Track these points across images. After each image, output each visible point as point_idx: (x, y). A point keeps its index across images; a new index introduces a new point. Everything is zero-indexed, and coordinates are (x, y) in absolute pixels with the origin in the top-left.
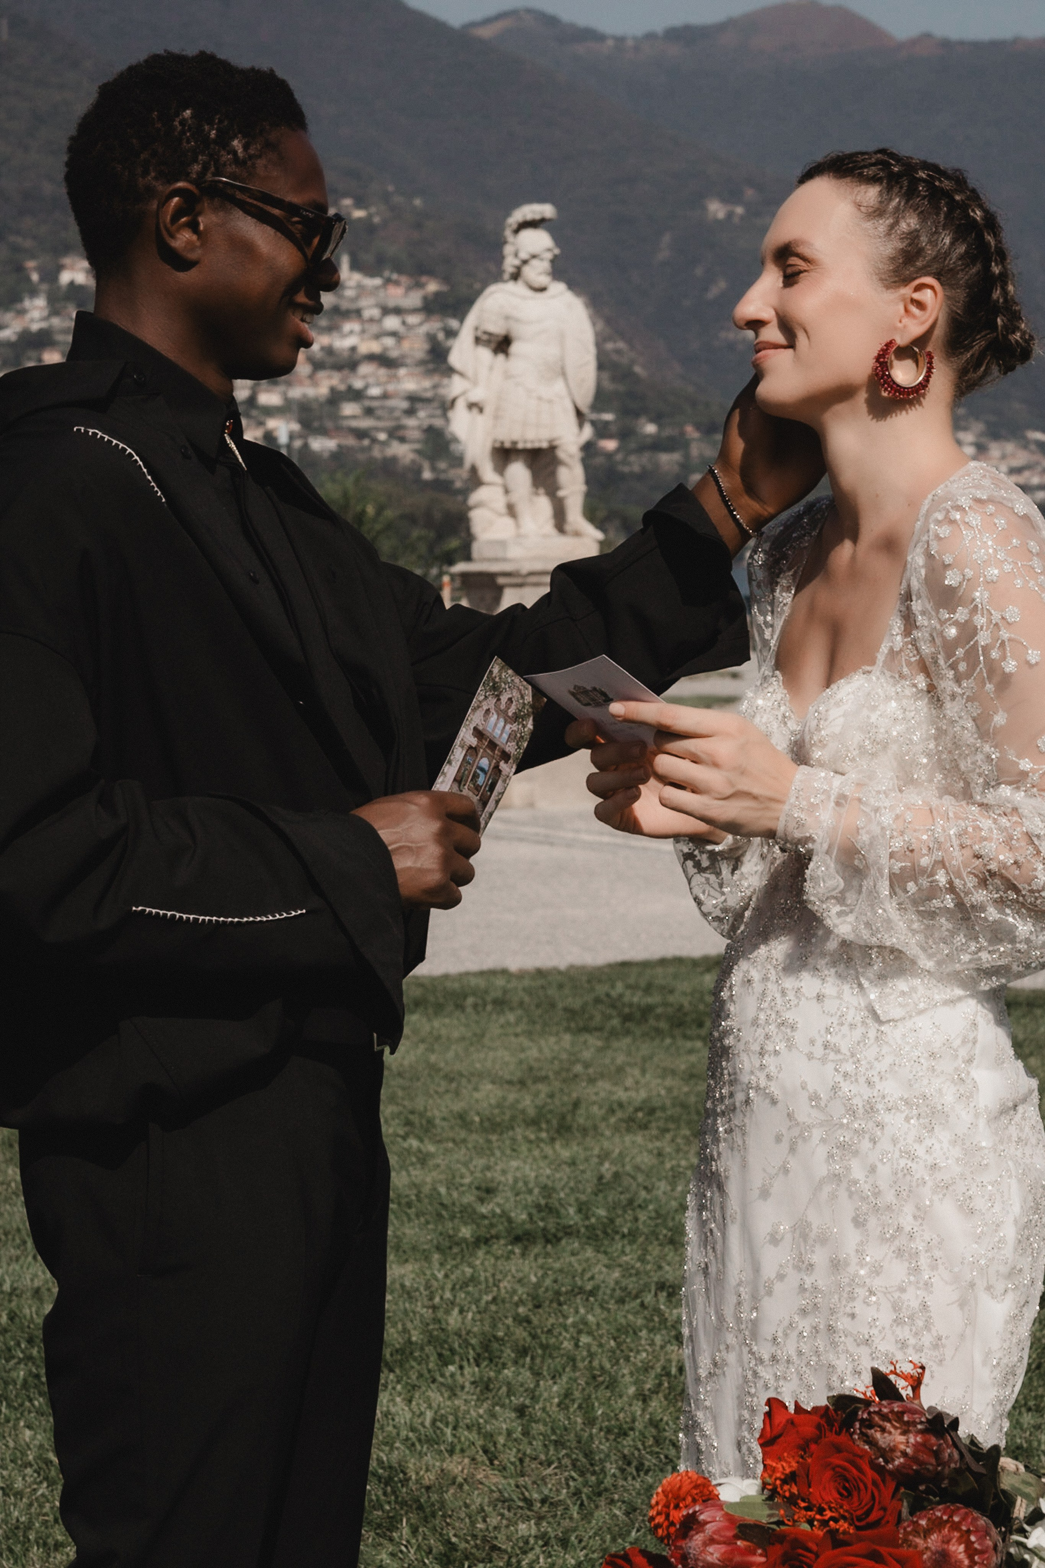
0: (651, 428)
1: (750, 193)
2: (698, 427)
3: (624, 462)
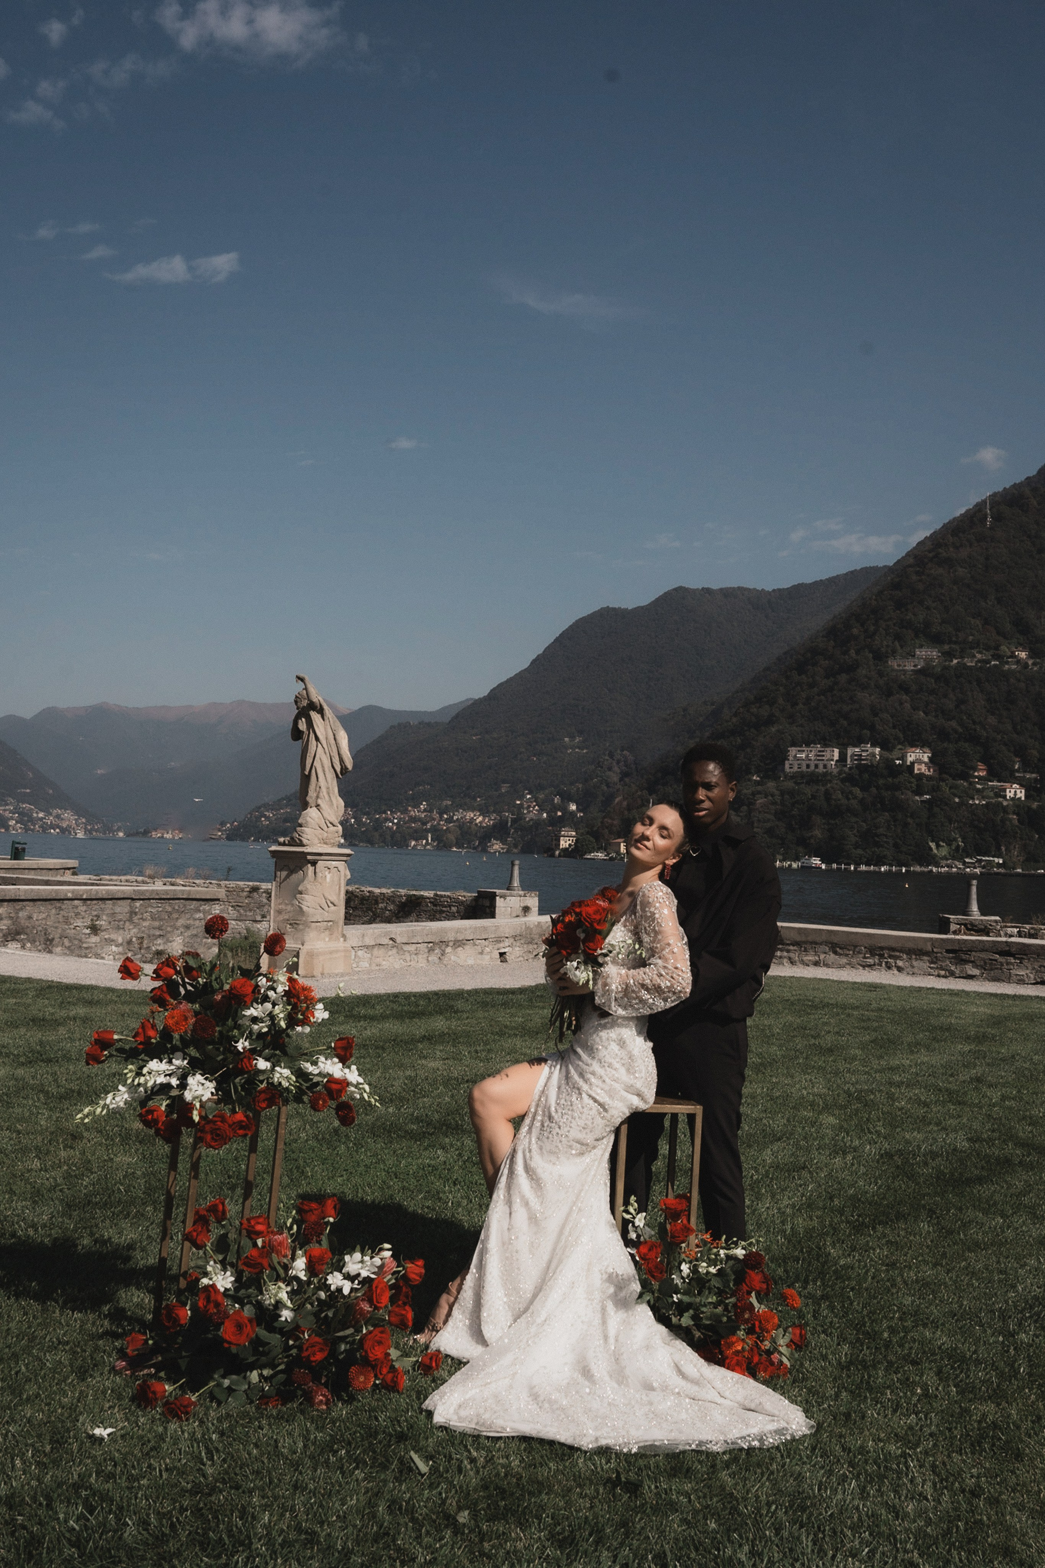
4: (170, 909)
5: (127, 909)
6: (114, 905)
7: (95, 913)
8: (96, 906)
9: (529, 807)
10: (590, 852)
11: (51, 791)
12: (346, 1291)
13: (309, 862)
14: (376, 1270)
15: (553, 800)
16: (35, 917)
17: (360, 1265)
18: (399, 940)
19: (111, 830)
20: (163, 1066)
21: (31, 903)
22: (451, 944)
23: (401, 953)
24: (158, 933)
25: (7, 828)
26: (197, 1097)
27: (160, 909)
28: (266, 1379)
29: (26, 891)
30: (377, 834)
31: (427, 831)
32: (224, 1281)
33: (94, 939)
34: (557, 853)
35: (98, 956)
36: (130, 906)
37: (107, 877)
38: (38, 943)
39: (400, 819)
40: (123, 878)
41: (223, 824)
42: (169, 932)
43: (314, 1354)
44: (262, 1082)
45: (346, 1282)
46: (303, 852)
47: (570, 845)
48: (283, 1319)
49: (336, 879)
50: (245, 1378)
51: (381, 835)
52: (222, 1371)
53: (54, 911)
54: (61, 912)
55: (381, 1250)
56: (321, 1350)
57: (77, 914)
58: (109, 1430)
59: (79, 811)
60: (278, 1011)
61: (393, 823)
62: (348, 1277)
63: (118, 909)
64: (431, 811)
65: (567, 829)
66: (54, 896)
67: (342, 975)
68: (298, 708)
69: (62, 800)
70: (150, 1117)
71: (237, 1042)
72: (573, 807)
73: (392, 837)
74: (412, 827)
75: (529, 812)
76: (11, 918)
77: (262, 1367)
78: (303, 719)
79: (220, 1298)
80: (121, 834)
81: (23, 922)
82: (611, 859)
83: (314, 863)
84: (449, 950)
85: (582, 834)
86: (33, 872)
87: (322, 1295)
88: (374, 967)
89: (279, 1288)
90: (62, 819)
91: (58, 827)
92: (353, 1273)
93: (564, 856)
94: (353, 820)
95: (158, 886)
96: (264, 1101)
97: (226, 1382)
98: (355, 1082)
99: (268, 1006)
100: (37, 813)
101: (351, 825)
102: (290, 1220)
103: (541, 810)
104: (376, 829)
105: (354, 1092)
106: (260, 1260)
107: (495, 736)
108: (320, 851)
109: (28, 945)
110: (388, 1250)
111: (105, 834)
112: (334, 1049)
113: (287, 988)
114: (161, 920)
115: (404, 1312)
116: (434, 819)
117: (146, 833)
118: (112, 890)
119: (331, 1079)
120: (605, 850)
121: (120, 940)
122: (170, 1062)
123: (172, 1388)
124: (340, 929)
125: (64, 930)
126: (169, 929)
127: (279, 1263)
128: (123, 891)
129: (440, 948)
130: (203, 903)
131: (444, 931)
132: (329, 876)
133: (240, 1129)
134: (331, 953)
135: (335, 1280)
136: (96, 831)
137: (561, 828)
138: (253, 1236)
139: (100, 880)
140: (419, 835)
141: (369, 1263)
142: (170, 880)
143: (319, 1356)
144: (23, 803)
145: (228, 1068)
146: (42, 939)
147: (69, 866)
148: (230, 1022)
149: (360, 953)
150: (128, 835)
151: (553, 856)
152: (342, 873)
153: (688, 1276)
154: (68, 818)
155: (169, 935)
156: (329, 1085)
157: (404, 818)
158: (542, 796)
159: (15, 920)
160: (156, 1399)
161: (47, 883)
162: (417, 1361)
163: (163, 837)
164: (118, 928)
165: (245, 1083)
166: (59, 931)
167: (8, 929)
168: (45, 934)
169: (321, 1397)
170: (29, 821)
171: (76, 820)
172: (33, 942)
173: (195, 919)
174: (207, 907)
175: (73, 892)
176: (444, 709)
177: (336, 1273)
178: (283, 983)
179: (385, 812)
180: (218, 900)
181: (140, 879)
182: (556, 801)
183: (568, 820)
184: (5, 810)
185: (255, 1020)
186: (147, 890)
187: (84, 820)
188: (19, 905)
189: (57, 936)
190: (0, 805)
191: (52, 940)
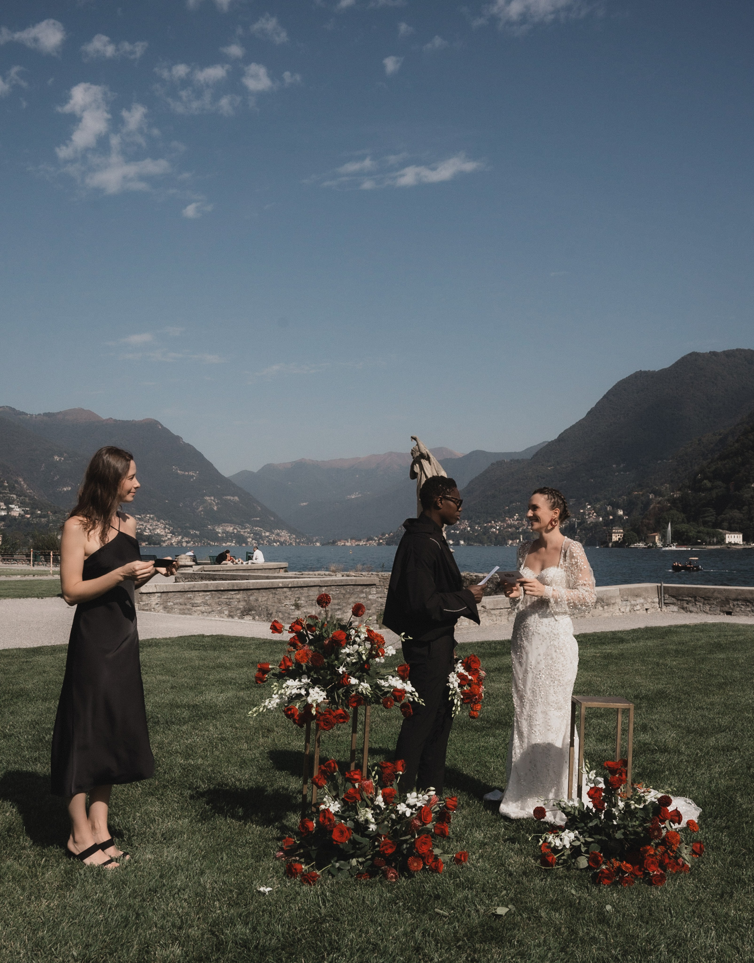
0: (39, 512)
1: (65, 454)
2: (51, 512)
3: (32, 520)
4: (344, 592)
5: (317, 593)
6: (308, 590)
7: (297, 596)
8: (298, 591)
9: (590, 514)
10: (634, 543)
11: (272, 519)
12: (408, 814)
14: (426, 802)
15: (606, 508)
16: (260, 600)
17: (416, 799)
19: (312, 542)
20: (296, 683)
21: (257, 591)
23: (490, 615)
24: (337, 607)
25: (247, 543)
26: (314, 701)
27: (338, 592)
28: (361, 863)
29: (253, 583)
30: (485, 537)
31: (520, 533)
32: (334, 807)
33: (297, 613)
34: (610, 544)
36: (319, 591)
37: (306, 573)
38: (263, 616)
39: (501, 526)
40: (316, 573)
41: (383, 535)
42: (345, 607)
43: (387, 849)
44: (353, 691)
45: (408, 809)
47: (619, 539)
48: (371, 830)
50: (349, 863)
51: (488, 538)
52: (336, 859)
53: (271, 596)
54: (276, 596)
55: (429, 791)
56: (391, 847)
57: (286, 597)
58: (269, 889)
59: (291, 531)
60: (361, 650)
61: (496, 529)
62: (408, 806)
63: (311, 593)
64: (522, 520)
65: (617, 528)
66: (270, 586)
68: (413, 458)
69: (280, 524)
70: (289, 712)
71: (339, 668)
72: (621, 513)
73: (496, 539)
74: (509, 531)
75: (590, 517)
76: (245, 601)
77: (358, 857)
78: (417, 465)
79: (331, 817)
80: (318, 544)
81: (252, 603)
82: (649, 547)
85: (628, 531)
86: (260, 571)
87: (394, 816)
89: (366, 811)
90: (281, 536)
91: (279, 541)
92: (412, 804)
93: (615, 547)
94: (469, 529)
95: (339, 577)
96: (354, 702)
97: (337, 865)
98: (410, 691)
99: (356, 646)
100: (265, 533)
101: (468, 532)
102: (374, 772)
103: (598, 516)
104: (484, 534)
105: (409, 697)
106: (355, 795)
107: (564, 466)
109: (257, 617)
110: (434, 791)
111: (308, 544)
112: (397, 671)
113: (367, 636)
114: (339, 599)
115: (443, 827)
116: (524, 525)
117: (334, 543)
118: (307, 581)
119: (396, 689)
120: (645, 541)
121: (313, 613)
122: (300, 681)
123: (306, 867)
125: (278, 607)
126: (344, 604)
127: (367, 797)
128: (314, 582)
130: (365, 587)
133: (340, 719)
135: (402, 808)
136: (303, 543)
137: (612, 527)
138: (353, 782)
139: (302, 575)
140: (513, 536)
141: (421, 798)
142: (346, 573)
143: (390, 851)
144: (256, 527)
145: (335, 684)
146: (265, 613)
147: (282, 567)
148: (333, 656)
150: (323, 545)
151: (607, 546)
153: (623, 809)
154: (285, 535)
155: (344, 609)
156: (394, 692)
157: (503, 525)
158: (598, 506)
159: (247, 602)
160: (297, 874)
161: (267, 578)
162: (453, 857)
163: (345, 545)
164: (312, 605)
165: (344, 692)
166: (276, 608)
167: (244, 607)
168: (267, 610)
169: (392, 874)
170: (260, 538)
171: (289, 536)
172: (260, 615)
173: (361, 598)
174: (368, 590)
175: (282, 583)
176: (527, 449)
177: (402, 804)
178: (364, 633)
179: (490, 522)
180: (375, 585)
181: (327, 573)
182: (608, 509)
183: (618, 521)
184: (245, 532)
185: (349, 655)
186: (329, 580)
187: (294, 536)
188: (250, 593)
189: (274, 611)
190: (242, 529)
191: (271, 614)
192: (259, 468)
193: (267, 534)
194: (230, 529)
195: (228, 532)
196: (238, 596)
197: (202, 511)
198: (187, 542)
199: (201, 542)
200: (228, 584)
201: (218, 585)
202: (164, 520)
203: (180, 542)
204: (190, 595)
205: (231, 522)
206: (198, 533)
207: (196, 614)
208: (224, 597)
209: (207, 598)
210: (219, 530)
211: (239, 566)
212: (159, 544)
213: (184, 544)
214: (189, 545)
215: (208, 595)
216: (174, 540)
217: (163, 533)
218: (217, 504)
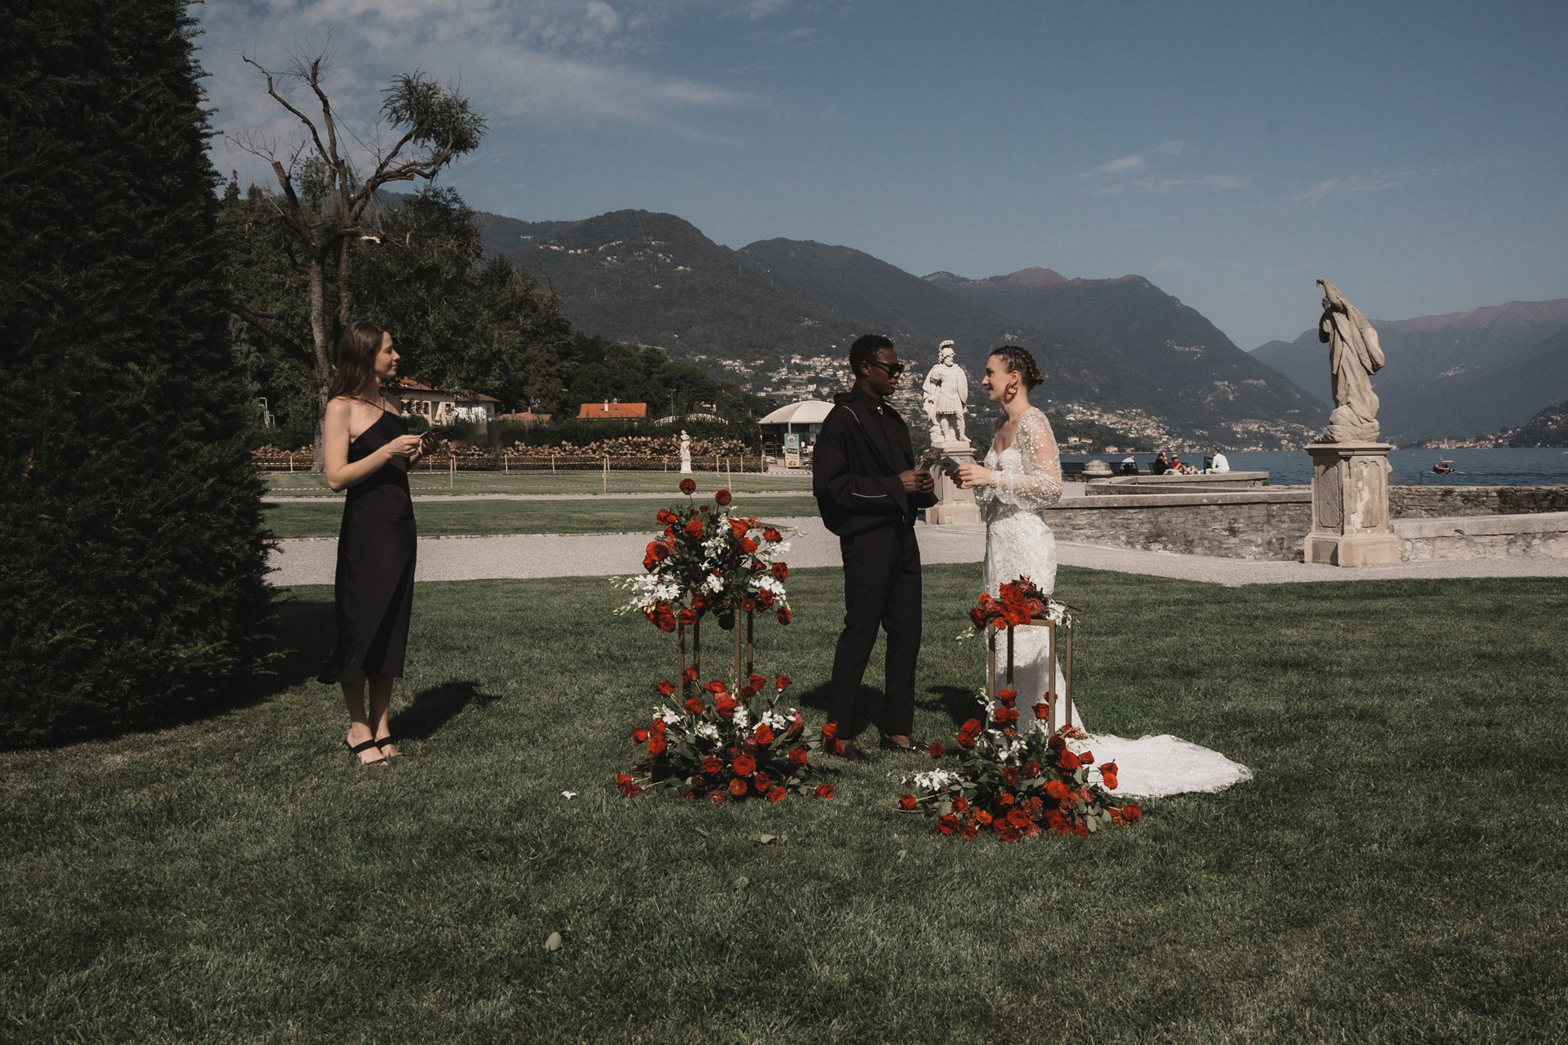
1: (1019, 331)
5: (1264, 512)
6: (1250, 509)
7: (1232, 517)
8: (1233, 512)
11: (1319, 410)
13: (1342, 457)
16: (1174, 522)
18: (1467, 532)
21: (1169, 510)
22: (1539, 536)
24: (1298, 534)
33: (1233, 540)
35: (1239, 556)
36: (1267, 510)
38: (1179, 545)
41: (1505, 431)
46: (1334, 449)
49: (1375, 473)
53: (1191, 516)
54: (1199, 517)
57: (1214, 518)
58: (572, 794)
63: (1254, 513)
66: (1189, 502)
67: (1389, 565)
68: (1324, 311)
71: (700, 564)
76: (1151, 522)
77: (692, 775)
78: (1328, 322)
79: (665, 728)
81: (1162, 525)
83: (1347, 459)
84: (1536, 542)
88: (1437, 559)
97: (668, 781)
98: (778, 593)
99: (718, 539)
102: (736, 685)
105: (775, 599)
108: (1352, 446)
109: (1170, 546)
112: (771, 570)
113: (729, 527)
117: (1420, 444)
119: (762, 591)
121: (1259, 541)
124: (1384, 521)
125: (1202, 533)
128: (1258, 496)
129: (1524, 540)
131: (1530, 523)
132: (1365, 472)
133: (685, 619)
134: (1374, 544)
141: (780, 719)
146: (1183, 541)
147: (1261, 477)
149: (1419, 545)
152: (1382, 467)
159: (1155, 524)
162: (812, 789)
163: (1438, 448)
164: (1257, 530)
166: (1198, 533)
167: (1150, 532)
168: (1185, 536)
169: (715, 797)
172: (1174, 543)
175: (1208, 498)
178: (726, 524)
184: (1278, 430)
188: (1157, 511)
189: (1196, 538)
190: (1272, 426)
191: (1192, 542)
192: (1295, 338)
193: (1312, 433)
194: (1254, 427)
195: (1250, 431)
196: (1140, 516)
197: (1212, 401)
198: (1191, 447)
199: (1210, 446)
200: (1125, 499)
201: (1109, 500)
202: (1157, 416)
203: (1180, 447)
204: (1068, 514)
205: (1255, 417)
206: (1206, 433)
207: (1079, 539)
208: (1120, 517)
209: (1094, 518)
210: (1238, 428)
211: (1192, 476)
212: (1150, 450)
213: (1187, 450)
214: (1193, 451)
215: (1095, 515)
216: (1172, 444)
217: (1156, 435)
218: (1233, 392)
